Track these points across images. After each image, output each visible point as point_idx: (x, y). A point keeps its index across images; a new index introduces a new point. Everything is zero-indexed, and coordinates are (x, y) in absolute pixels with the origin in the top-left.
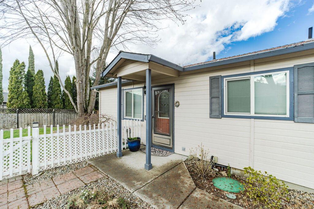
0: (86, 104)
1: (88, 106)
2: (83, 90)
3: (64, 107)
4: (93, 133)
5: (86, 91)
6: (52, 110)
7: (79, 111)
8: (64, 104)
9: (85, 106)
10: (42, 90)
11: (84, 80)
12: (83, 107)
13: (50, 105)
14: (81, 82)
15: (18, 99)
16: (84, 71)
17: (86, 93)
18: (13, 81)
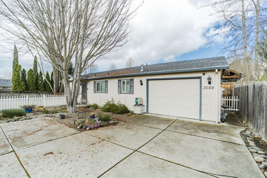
0: (58, 88)
1: (60, 89)
2: (57, 81)
3: (45, 90)
4: (60, 98)
5: (58, 82)
6: (38, 92)
7: (55, 92)
8: (45, 88)
9: (58, 90)
10: (32, 81)
11: (57, 76)
12: (57, 90)
13: (37, 89)
14: (56, 78)
15: (19, 85)
16: (57, 72)
17: (58, 83)
18: (16, 76)
